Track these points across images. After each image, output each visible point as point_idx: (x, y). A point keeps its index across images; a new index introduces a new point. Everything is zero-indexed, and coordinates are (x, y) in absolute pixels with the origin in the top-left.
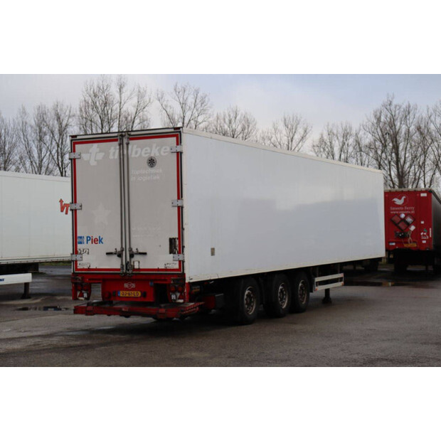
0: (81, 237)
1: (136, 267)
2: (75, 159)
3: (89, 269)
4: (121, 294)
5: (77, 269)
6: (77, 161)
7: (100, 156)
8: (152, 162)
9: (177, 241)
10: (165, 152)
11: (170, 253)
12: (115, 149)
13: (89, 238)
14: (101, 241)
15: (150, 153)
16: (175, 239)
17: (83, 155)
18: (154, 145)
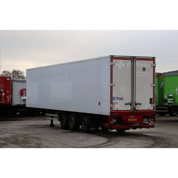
0: (114, 97)
1: (137, 109)
2: (112, 65)
3: (117, 110)
4: (129, 120)
5: (112, 111)
6: (113, 66)
7: (123, 65)
8: (144, 69)
9: (153, 99)
10: (149, 66)
11: (150, 104)
12: (130, 63)
13: (117, 98)
14: (122, 99)
15: (144, 66)
16: (152, 98)
17: (116, 64)
18: (145, 63)
